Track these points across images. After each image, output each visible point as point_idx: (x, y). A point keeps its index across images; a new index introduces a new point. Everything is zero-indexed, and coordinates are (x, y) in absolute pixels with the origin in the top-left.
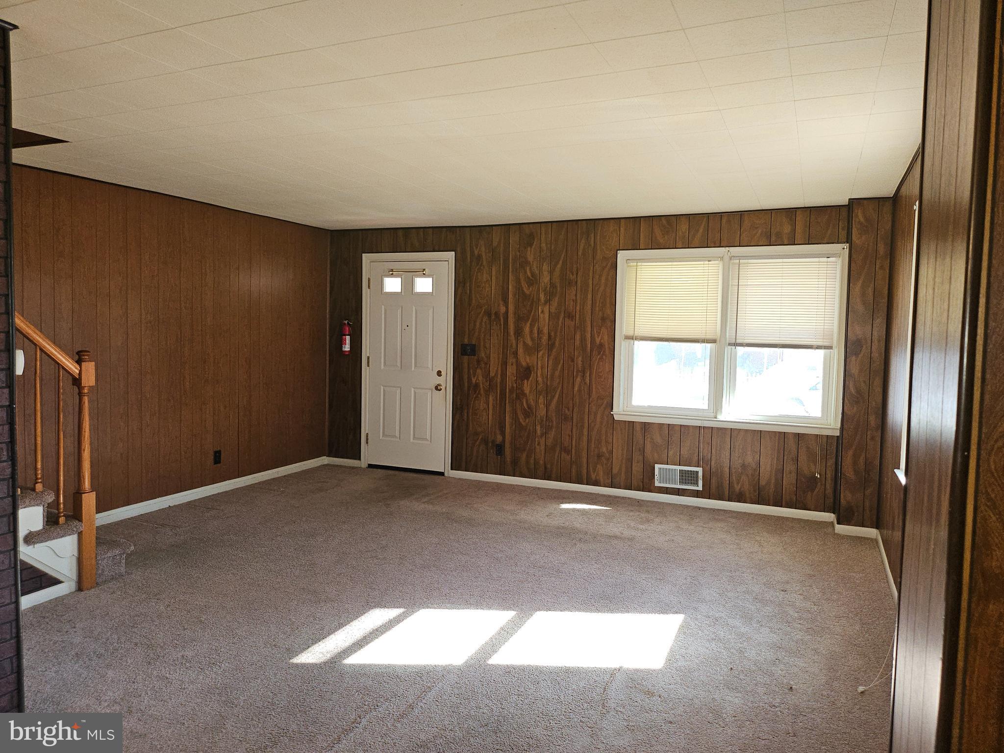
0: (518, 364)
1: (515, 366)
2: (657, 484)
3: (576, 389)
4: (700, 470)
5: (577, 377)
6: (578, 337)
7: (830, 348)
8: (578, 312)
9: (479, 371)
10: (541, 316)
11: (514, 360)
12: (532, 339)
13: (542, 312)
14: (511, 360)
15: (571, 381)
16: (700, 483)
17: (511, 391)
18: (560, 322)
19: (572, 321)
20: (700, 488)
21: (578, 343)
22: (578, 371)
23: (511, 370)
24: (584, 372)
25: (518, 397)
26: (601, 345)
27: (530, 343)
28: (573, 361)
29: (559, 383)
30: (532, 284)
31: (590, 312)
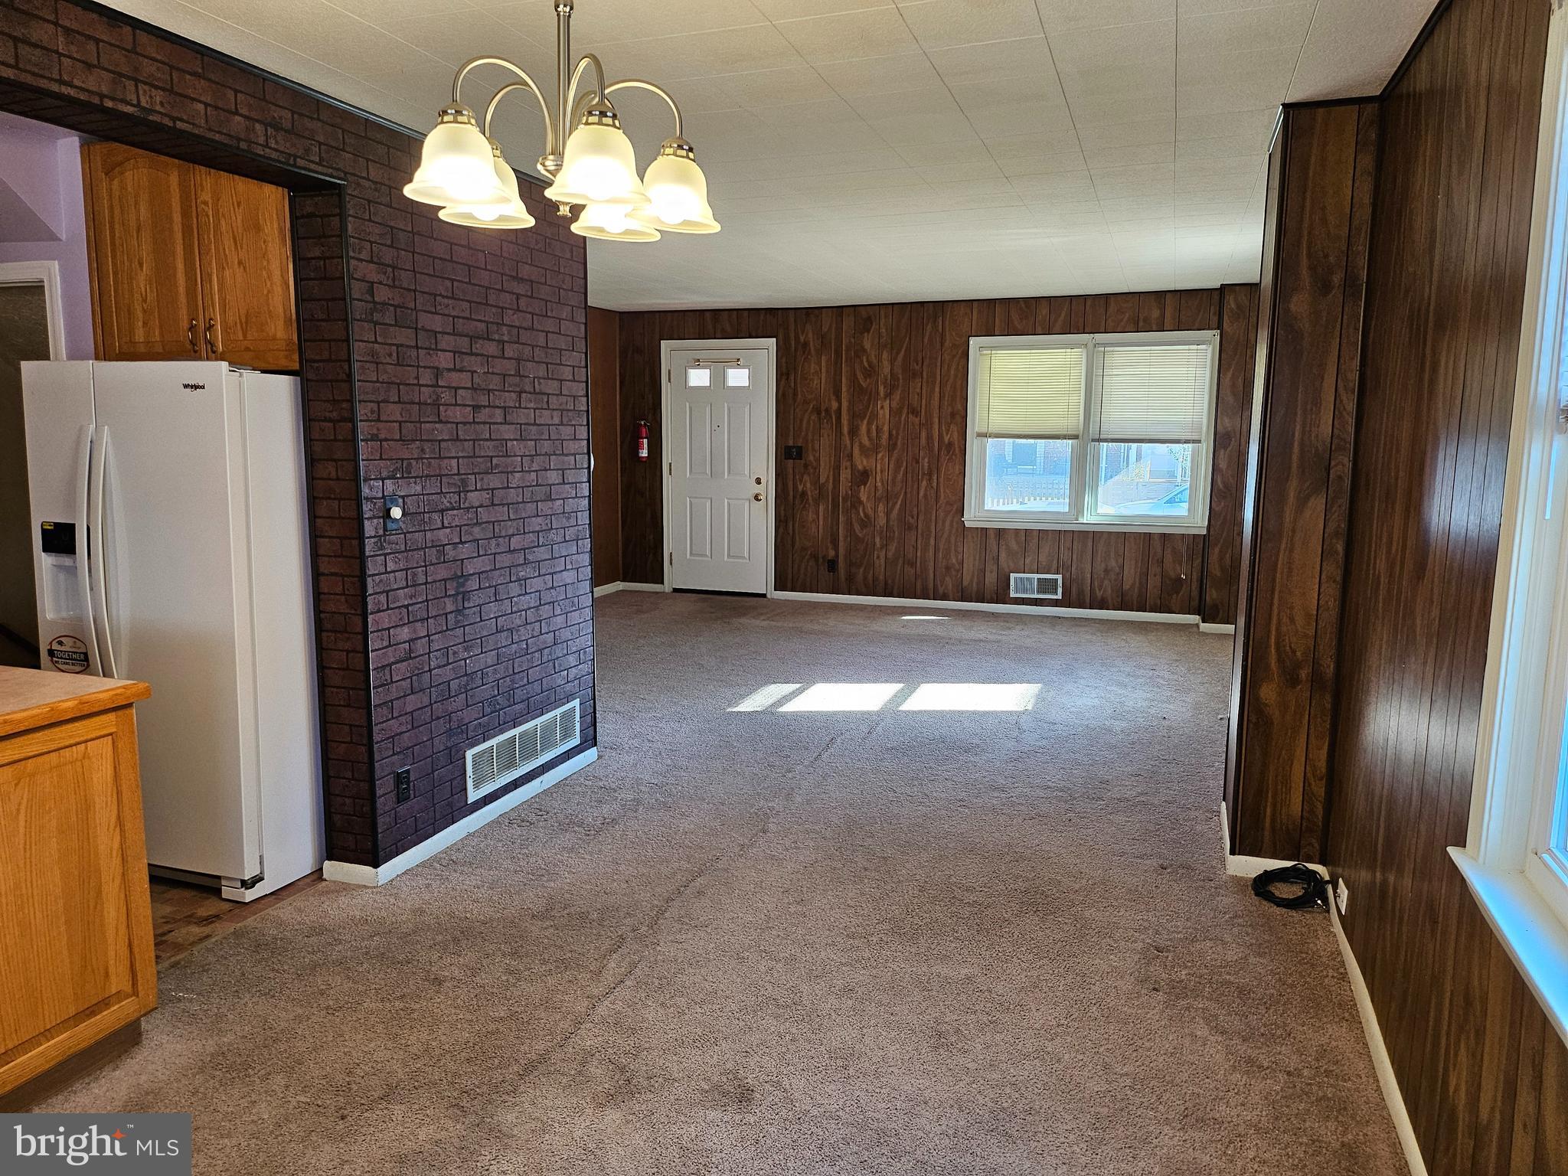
0: (853, 467)
1: (849, 471)
2: (1013, 595)
3: (922, 494)
4: (1059, 577)
5: (922, 481)
6: (924, 434)
7: (1199, 441)
8: (923, 407)
9: (806, 477)
10: (881, 412)
11: (848, 464)
12: (870, 439)
13: (882, 407)
14: (845, 463)
15: (916, 486)
16: (1060, 590)
17: (845, 500)
18: (903, 419)
19: (916, 417)
20: (1059, 596)
21: (923, 441)
22: (924, 474)
23: (845, 475)
24: (930, 474)
25: (853, 506)
26: (950, 444)
27: (866, 441)
28: (918, 462)
29: (901, 488)
30: (870, 376)
31: (937, 407)
